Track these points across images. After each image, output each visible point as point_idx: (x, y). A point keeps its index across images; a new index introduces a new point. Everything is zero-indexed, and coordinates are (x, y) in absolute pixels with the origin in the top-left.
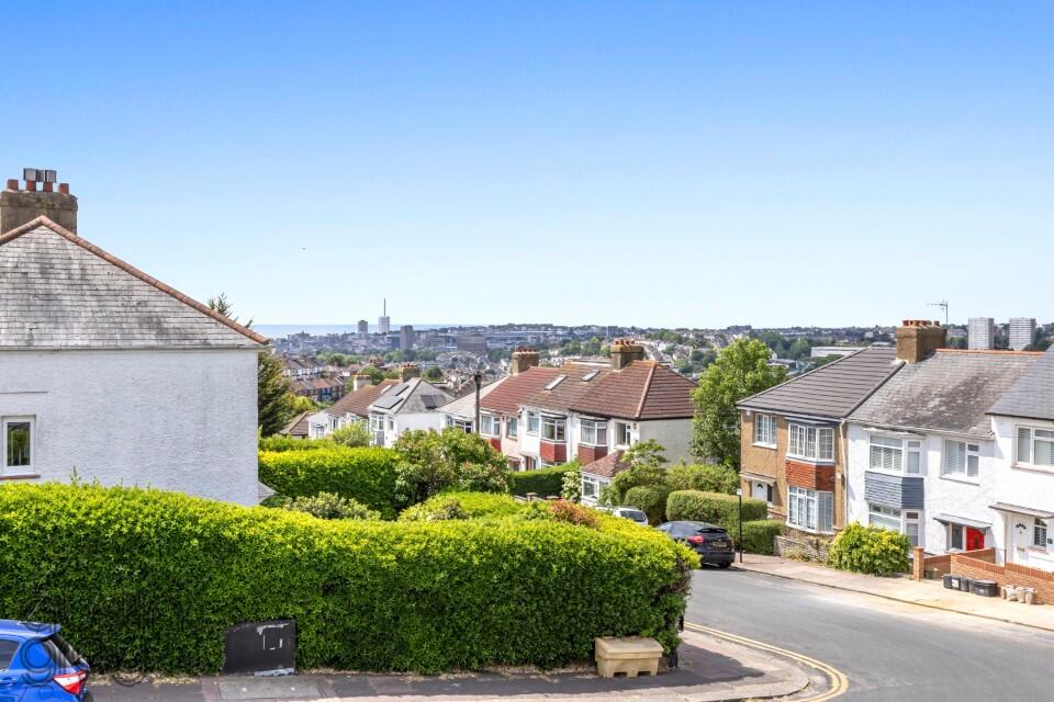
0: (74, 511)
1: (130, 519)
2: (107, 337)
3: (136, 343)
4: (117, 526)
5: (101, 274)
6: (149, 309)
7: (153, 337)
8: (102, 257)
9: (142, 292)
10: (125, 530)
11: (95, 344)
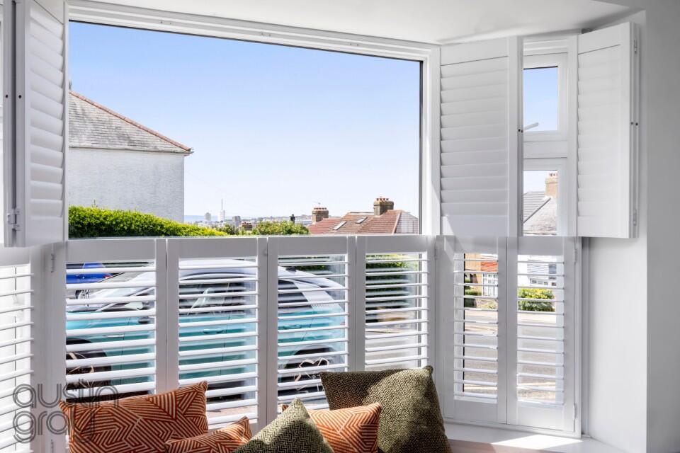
0: (98, 216)
1: (128, 222)
2: (101, 142)
3: (117, 147)
4: (122, 225)
5: (94, 113)
6: (122, 131)
7: (127, 144)
8: (93, 104)
9: (116, 122)
10: (126, 228)
11: (95, 146)
